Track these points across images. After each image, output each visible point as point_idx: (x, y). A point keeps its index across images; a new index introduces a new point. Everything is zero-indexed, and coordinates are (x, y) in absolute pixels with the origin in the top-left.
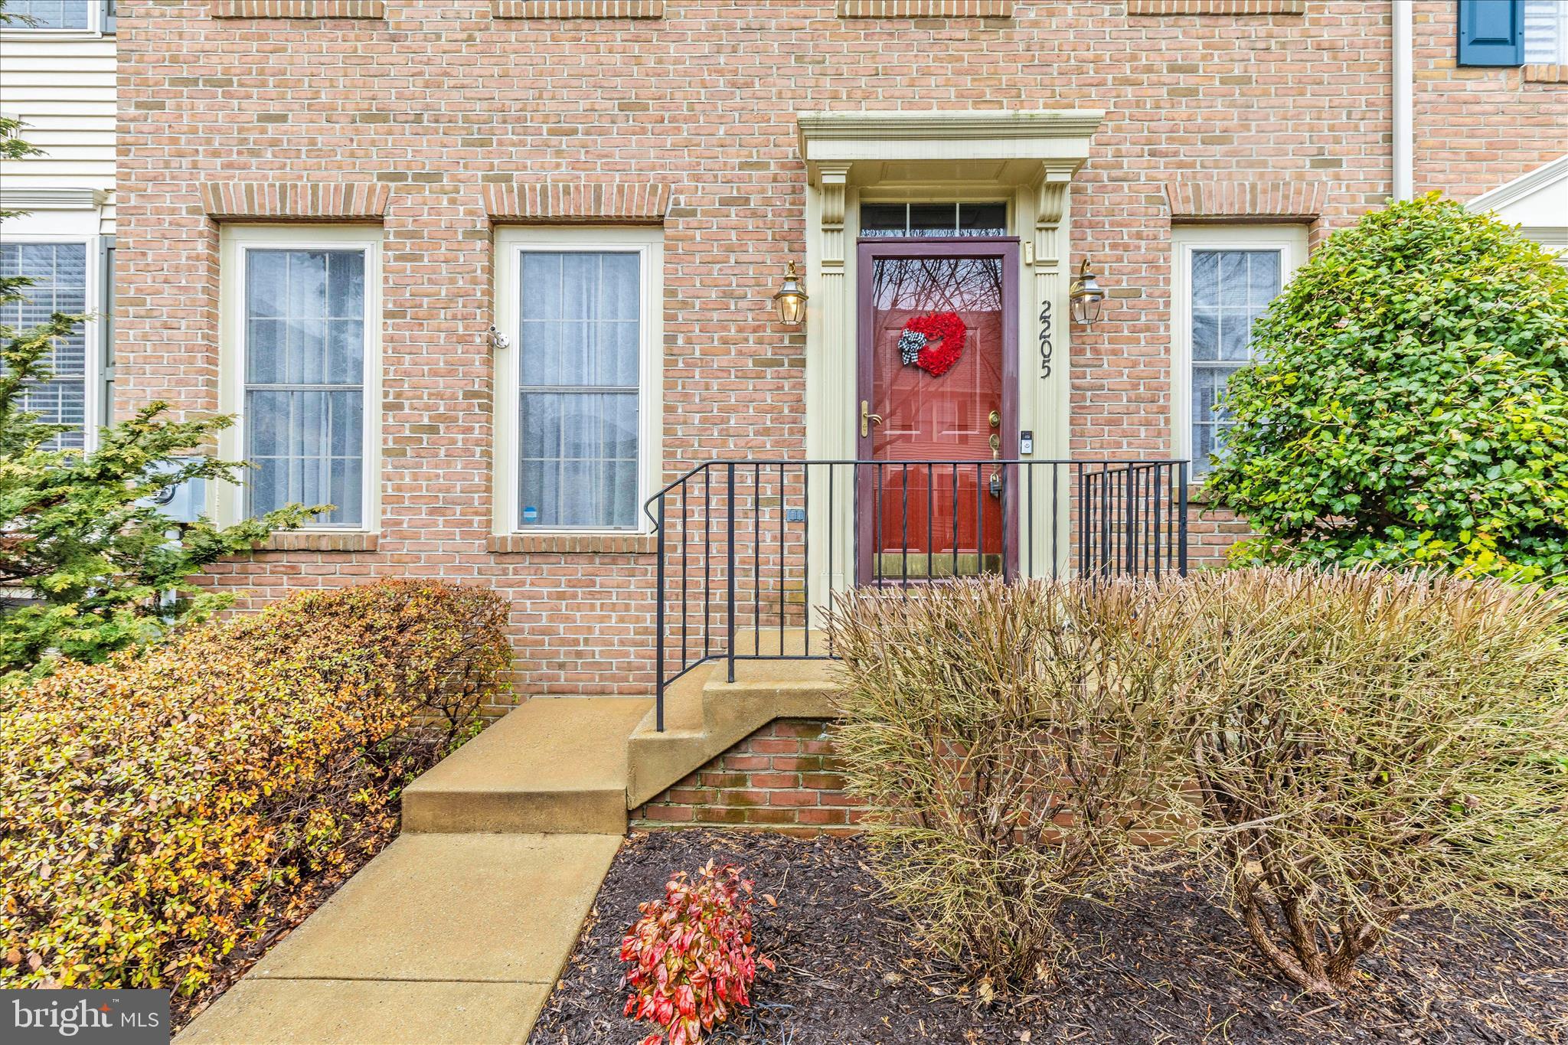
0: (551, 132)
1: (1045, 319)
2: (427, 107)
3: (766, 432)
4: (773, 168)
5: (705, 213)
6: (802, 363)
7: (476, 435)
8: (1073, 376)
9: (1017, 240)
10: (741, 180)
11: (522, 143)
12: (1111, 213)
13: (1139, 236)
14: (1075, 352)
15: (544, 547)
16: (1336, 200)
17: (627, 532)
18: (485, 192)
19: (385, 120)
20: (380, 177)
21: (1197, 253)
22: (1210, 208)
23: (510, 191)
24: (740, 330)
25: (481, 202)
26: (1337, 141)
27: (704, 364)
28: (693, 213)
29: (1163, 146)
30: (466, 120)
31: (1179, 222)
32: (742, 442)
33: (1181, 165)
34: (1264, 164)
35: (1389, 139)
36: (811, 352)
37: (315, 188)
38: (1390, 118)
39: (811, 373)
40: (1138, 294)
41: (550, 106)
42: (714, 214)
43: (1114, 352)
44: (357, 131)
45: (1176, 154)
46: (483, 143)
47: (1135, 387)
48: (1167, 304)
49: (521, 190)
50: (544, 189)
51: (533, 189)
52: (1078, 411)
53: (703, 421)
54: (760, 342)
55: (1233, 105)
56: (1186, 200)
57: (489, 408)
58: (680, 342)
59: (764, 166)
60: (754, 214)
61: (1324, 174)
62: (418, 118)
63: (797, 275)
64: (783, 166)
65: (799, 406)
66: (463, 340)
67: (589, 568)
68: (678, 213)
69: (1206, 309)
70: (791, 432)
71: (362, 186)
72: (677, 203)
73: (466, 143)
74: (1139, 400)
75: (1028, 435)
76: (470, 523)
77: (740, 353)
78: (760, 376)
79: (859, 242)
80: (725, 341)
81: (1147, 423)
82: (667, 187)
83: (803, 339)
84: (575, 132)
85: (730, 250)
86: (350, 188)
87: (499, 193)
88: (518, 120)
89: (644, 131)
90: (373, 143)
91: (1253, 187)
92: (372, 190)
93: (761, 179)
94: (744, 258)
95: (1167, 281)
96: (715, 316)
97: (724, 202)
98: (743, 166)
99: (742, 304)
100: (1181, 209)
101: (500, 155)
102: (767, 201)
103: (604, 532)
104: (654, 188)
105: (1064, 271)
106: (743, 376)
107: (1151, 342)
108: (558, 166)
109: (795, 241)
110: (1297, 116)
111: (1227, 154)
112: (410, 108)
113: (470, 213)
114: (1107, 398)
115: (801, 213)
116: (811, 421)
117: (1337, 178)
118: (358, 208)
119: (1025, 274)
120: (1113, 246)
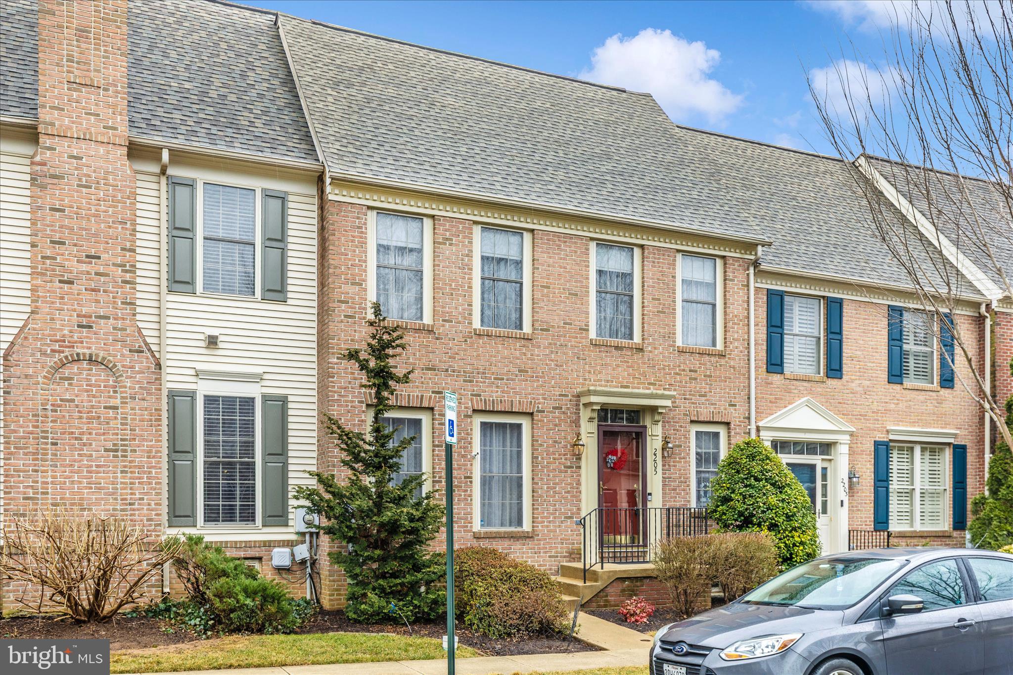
0: (495, 379)
1: (655, 455)
2: (450, 366)
3: (568, 492)
4: (570, 397)
5: (547, 412)
6: (580, 467)
7: (469, 493)
8: (663, 474)
9: (646, 427)
10: (559, 400)
11: (485, 382)
12: (673, 418)
13: (681, 426)
14: (664, 465)
15: (494, 535)
16: (734, 417)
17: (519, 529)
18: (472, 400)
19: (435, 370)
20: (433, 392)
21: (697, 432)
22: (701, 419)
23: (481, 400)
24: (559, 455)
25: (470, 404)
26: (735, 398)
27: (548, 467)
28: (543, 412)
29: (688, 397)
30: (464, 372)
31: (692, 422)
32: (560, 496)
33: (693, 403)
34: (716, 404)
35: (749, 398)
36: (583, 463)
37: (409, 396)
38: (749, 391)
39: (583, 471)
40: (680, 446)
41: (494, 369)
42: (551, 412)
43: (675, 466)
44: (424, 374)
45: (691, 399)
46: (471, 381)
47: (680, 478)
48: (689, 450)
49: (485, 400)
50: (493, 400)
51: (489, 400)
52: (664, 485)
53: (548, 488)
54: (566, 459)
55: (707, 384)
56: (694, 416)
57: (471, 482)
58: (540, 459)
59: (567, 396)
60: (564, 413)
61: (732, 409)
62: (447, 370)
63: (578, 435)
64: (573, 396)
65: (579, 483)
66: (463, 456)
67: (509, 543)
68: (538, 411)
69: (699, 450)
70: (576, 492)
71: (427, 395)
72: (538, 407)
73: (465, 381)
74: (681, 482)
75: (650, 494)
76: (467, 526)
77: (560, 463)
78: (566, 472)
79: (599, 426)
80: (554, 459)
81: (684, 490)
82: (535, 402)
83: (580, 459)
84: (503, 379)
85: (556, 425)
86: (422, 396)
87: (477, 401)
88: (483, 373)
89: (527, 380)
90: (430, 379)
91: (713, 412)
92: (430, 397)
93: (566, 400)
94: (560, 428)
95: (689, 442)
96: (551, 449)
97: (554, 408)
98: (560, 395)
99: (560, 445)
100: (693, 419)
101: (477, 386)
102: (568, 409)
103: (512, 529)
104: (531, 402)
105: (660, 438)
106: (561, 471)
107: (685, 462)
108: (497, 392)
109: (577, 423)
110: (725, 389)
111: (706, 400)
112: (443, 366)
113: (466, 408)
114: (672, 481)
115: (579, 413)
116: (583, 488)
117: (735, 410)
118: (425, 404)
119: (648, 438)
120: (674, 430)
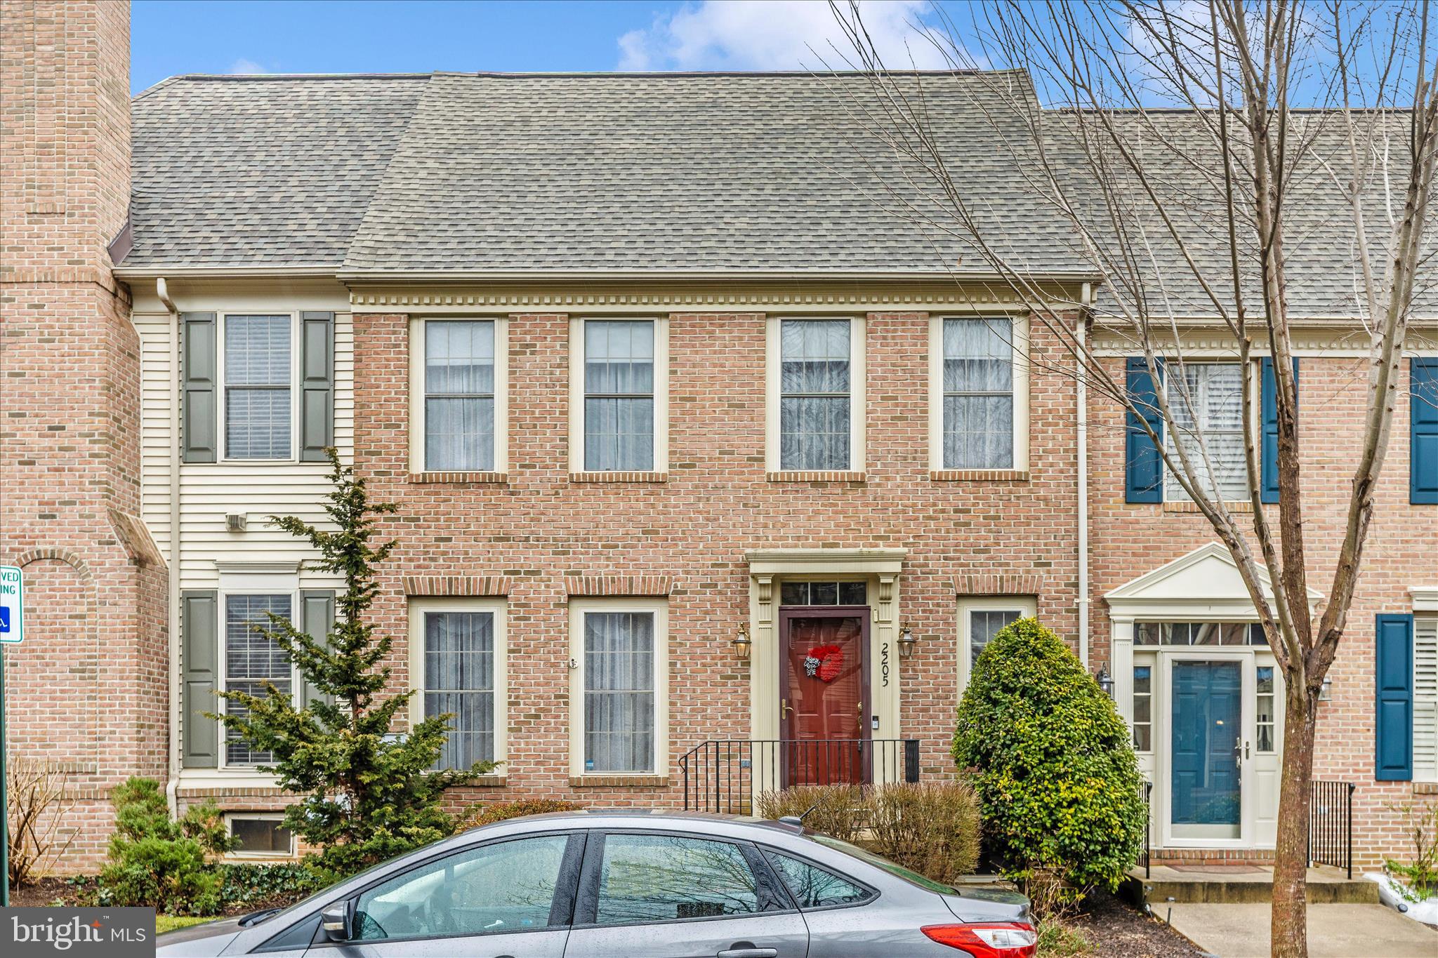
0: (604, 547)
1: (884, 653)
2: (532, 533)
3: (728, 716)
4: (731, 567)
5: (692, 592)
6: (749, 677)
7: (562, 719)
8: (902, 684)
9: (869, 609)
10: (712, 573)
11: (587, 553)
12: (922, 592)
13: (938, 605)
14: (903, 671)
15: (602, 783)
16: (1048, 585)
17: (647, 774)
18: (566, 581)
19: (508, 540)
20: (506, 573)
21: (974, 614)
22: (978, 590)
23: (581, 580)
24: (713, 659)
25: (564, 587)
26: (1048, 551)
27: (692, 678)
28: (685, 592)
29: (951, 555)
30: (555, 540)
31: (960, 597)
32: (714, 722)
33: (962, 565)
34: (1008, 564)
35: (1077, 551)
36: (753, 671)
37: (468, 580)
38: (1077, 538)
39: (753, 683)
40: (937, 638)
41: (602, 532)
42: (697, 593)
43: (925, 671)
44: (492, 546)
45: (959, 559)
46: (564, 553)
47: (937, 690)
48: (955, 644)
49: (587, 580)
50: (600, 580)
51: (594, 580)
52: (905, 704)
53: (692, 710)
54: (724, 665)
55: (990, 531)
56: (964, 586)
57: (566, 704)
58: (679, 666)
59: (726, 565)
60: (720, 593)
61: (1042, 570)
62: (527, 539)
63: (745, 626)
64: (736, 566)
65: (747, 703)
66: (554, 665)
67: (628, 795)
68: (676, 592)
69: (978, 644)
70: (743, 716)
71: (495, 577)
72: (676, 586)
73: (555, 553)
74: (939, 697)
75: (876, 718)
76: (559, 770)
77: (713, 672)
78: (724, 685)
79: (781, 609)
80: (704, 665)
81: (944, 711)
82: (670, 579)
83: (749, 664)
84: (617, 546)
85: (707, 613)
86: (488, 579)
87: (574, 582)
88: (585, 540)
89: (657, 546)
90: (501, 553)
91: (1001, 578)
92: (501, 580)
93: (724, 573)
94: (714, 617)
95: (954, 631)
96: (698, 651)
97: (703, 586)
98: (714, 565)
99: (714, 644)
100: (961, 591)
101: (575, 559)
102: (728, 586)
103: (636, 774)
104: (663, 579)
105: (896, 626)
106: (715, 685)
107: (946, 664)
108: (608, 566)
109: (743, 607)
110: (1026, 538)
111: (988, 559)
112: (523, 533)
113: (558, 593)
114: (921, 697)
115: (747, 592)
116: (753, 710)
117: (1048, 572)
118: (494, 590)
119: (873, 627)
120: (924, 611)
